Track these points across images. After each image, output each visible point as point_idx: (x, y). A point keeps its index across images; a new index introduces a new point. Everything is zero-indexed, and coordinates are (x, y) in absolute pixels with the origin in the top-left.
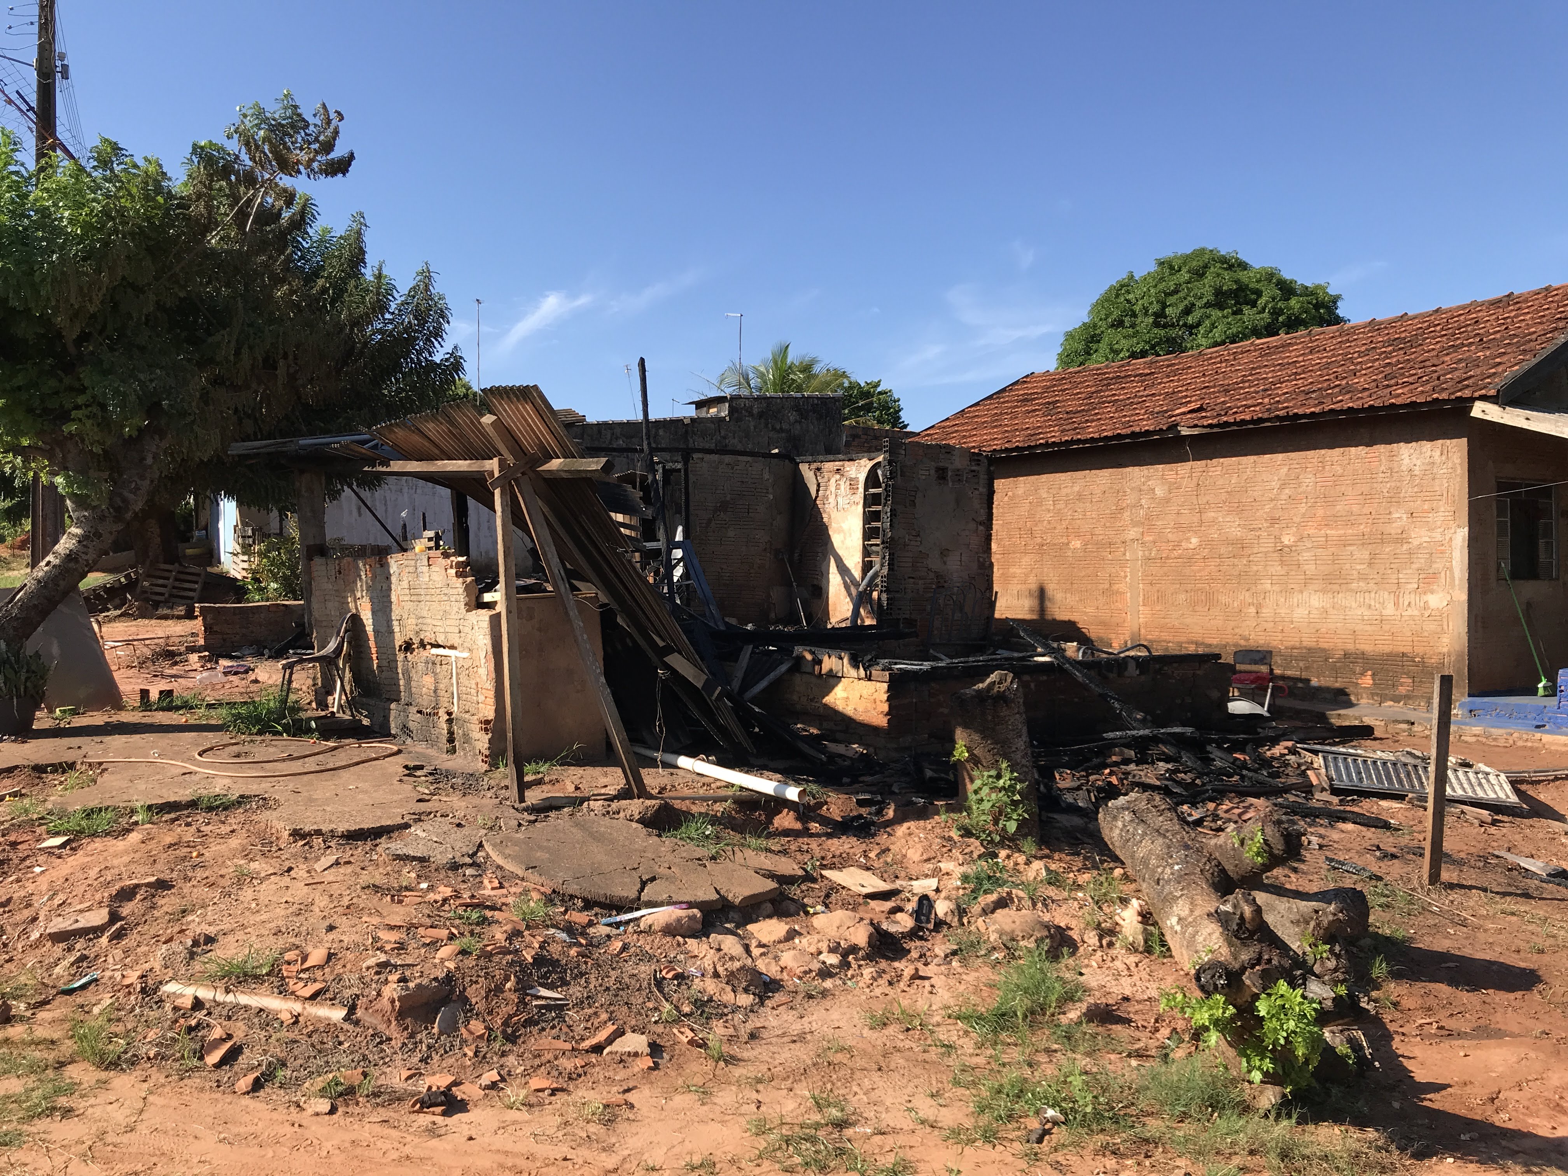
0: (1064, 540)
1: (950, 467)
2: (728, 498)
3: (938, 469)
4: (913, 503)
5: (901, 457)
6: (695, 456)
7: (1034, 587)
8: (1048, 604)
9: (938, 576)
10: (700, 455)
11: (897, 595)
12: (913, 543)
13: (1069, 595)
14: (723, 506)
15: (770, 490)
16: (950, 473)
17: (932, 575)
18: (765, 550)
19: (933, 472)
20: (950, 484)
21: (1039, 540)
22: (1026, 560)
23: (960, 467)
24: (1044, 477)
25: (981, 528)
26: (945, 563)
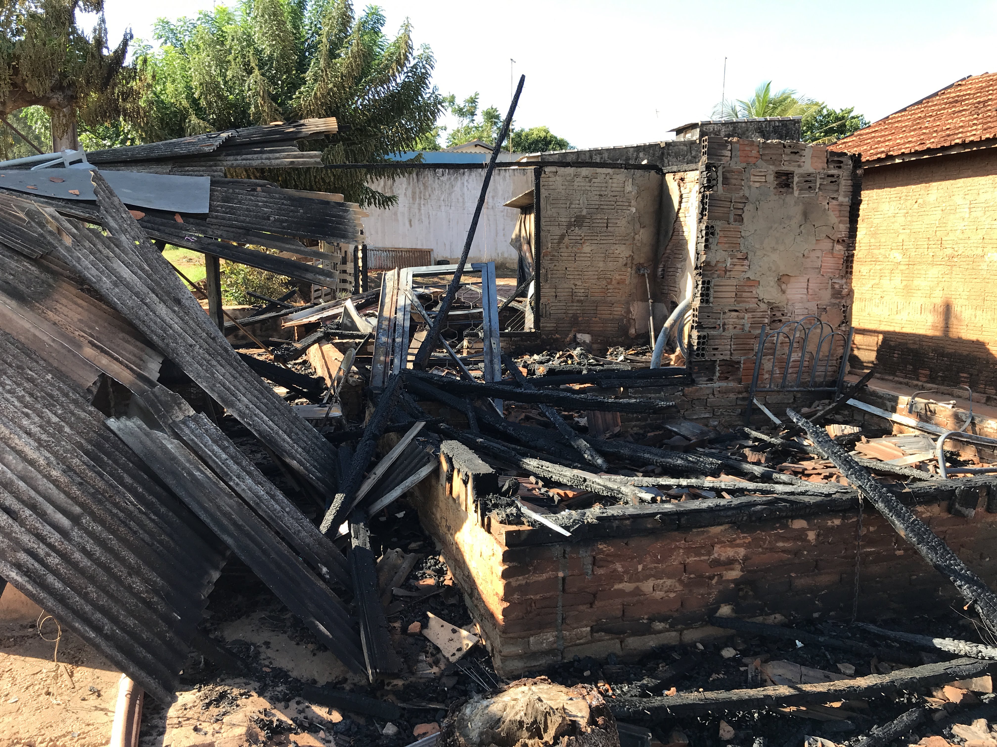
0: (979, 252)
1: (797, 171)
2: (584, 213)
3: (778, 175)
4: (740, 219)
5: (724, 160)
6: (548, 169)
7: (939, 301)
8: (953, 321)
9: (773, 307)
10: (553, 169)
11: (713, 332)
12: (738, 268)
13: (979, 313)
14: (579, 221)
15: (633, 203)
16: (796, 179)
17: (763, 306)
18: (626, 265)
19: (771, 178)
20: (796, 193)
21: (949, 251)
22: (934, 272)
23: (811, 170)
24: (961, 182)
25: (838, 247)
26: (784, 292)
